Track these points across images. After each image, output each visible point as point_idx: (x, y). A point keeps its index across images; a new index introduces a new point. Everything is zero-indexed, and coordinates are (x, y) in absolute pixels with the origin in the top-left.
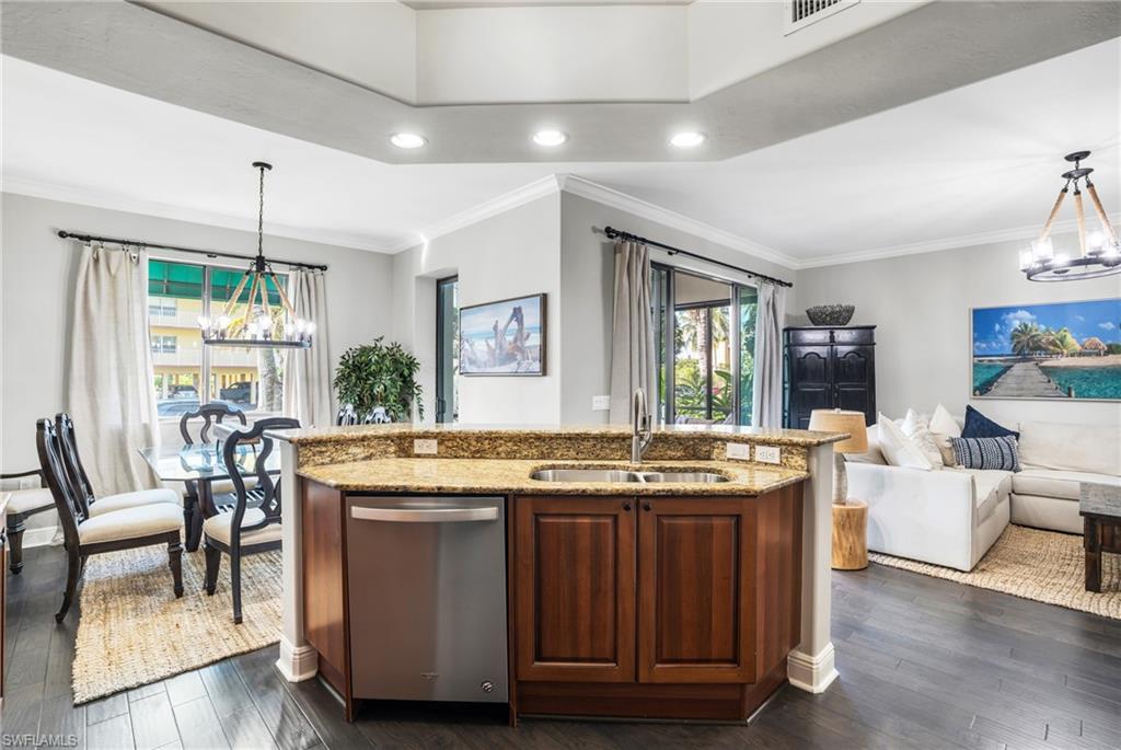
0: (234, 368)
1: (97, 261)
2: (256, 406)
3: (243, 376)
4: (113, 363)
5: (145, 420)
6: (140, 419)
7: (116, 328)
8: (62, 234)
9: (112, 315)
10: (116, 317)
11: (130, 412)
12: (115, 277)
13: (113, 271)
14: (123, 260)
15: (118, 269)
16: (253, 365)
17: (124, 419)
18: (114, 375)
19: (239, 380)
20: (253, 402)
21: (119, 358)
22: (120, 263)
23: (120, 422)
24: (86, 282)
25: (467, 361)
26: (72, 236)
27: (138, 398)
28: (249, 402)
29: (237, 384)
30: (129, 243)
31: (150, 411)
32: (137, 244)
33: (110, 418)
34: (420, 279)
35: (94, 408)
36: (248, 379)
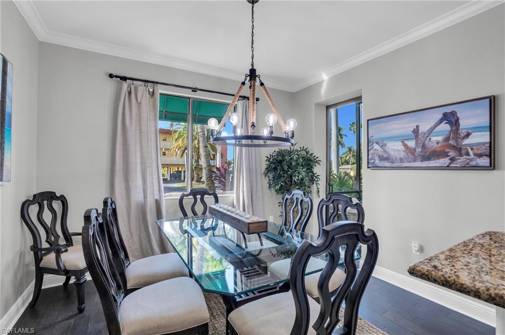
0: (175, 165)
1: (130, 93)
2: (184, 181)
3: (178, 168)
4: (138, 160)
5: (157, 197)
6: (154, 197)
7: (141, 137)
8: (111, 76)
9: (138, 128)
10: (140, 130)
11: (148, 192)
12: (140, 104)
13: (139, 100)
14: (145, 92)
15: (142, 99)
16: (183, 163)
17: (145, 197)
18: (139, 168)
19: (176, 170)
20: (183, 179)
21: (142, 157)
22: (143, 94)
23: (143, 199)
24: (124, 107)
25: (377, 158)
26: (116, 77)
27: (153, 183)
28: (181, 179)
29: (175, 171)
30: (148, 82)
31: (160, 191)
32: (153, 82)
33: (137, 196)
34: (318, 105)
35: (128, 189)
36: (180, 169)
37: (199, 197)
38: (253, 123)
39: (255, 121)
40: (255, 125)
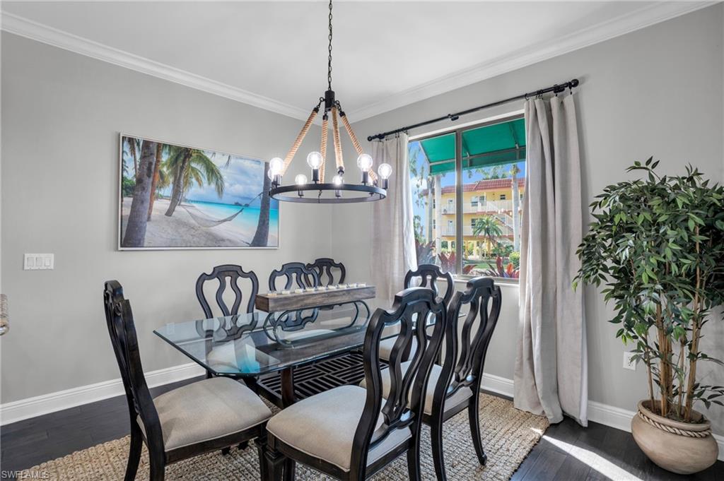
38: (341, 168)
39: (342, 166)
40: (344, 170)
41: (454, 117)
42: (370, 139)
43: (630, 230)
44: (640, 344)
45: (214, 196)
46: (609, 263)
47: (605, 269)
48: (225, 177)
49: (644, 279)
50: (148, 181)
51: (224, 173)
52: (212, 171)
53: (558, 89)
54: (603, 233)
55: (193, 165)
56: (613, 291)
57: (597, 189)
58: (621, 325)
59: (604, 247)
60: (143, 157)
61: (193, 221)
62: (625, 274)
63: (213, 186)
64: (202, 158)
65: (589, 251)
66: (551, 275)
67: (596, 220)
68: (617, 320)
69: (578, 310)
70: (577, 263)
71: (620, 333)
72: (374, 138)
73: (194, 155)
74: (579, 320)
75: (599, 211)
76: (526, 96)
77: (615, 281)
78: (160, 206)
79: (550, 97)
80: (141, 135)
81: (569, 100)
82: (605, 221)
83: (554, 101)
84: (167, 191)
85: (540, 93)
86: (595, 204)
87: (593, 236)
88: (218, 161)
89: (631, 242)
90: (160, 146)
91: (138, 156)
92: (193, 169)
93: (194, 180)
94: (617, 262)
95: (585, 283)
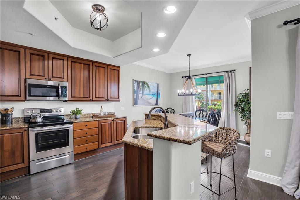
37: (201, 111)
41: (206, 74)
42: (182, 77)
43: (244, 102)
44: (245, 122)
45: (149, 93)
46: (240, 108)
47: (240, 109)
48: (151, 88)
49: (246, 110)
50: (138, 90)
51: (150, 87)
52: (148, 87)
53: (231, 71)
54: (239, 102)
55: (145, 85)
56: (241, 113)
57: (238, 93)
58: (242, 118)
59: (239, 104)
60: (137, 85)
61: (145, 99)
62: (243, 110)
63: (149, 90)
64: (147, 84)
65: (236, 105)
66: (229, 110)
67: (238, 99)
68: (241, 118)
69: (234, 117)
70: (234, 108)
71: (242, 120)
72: (184, 77)
73: (145, 83)
74: (234, 119)
75: (238, 98)
76: (224, 72)
77: (242, 111)
78: (140, 95)
79: (229, 73)
80: (137, 79)
81: (233, 74)
82: (240, 100)
83: (230, 74)
84: (141, 92)
85: (227, 72)
86: (238, 96)
87: (237, 102)
88: (149, 84)
89: (244, 104)
90: (140, 81)
91: (137, 84)
92: (145, 87)
93: (145, 89)
94: (241, 107)
95: (236, 112)
